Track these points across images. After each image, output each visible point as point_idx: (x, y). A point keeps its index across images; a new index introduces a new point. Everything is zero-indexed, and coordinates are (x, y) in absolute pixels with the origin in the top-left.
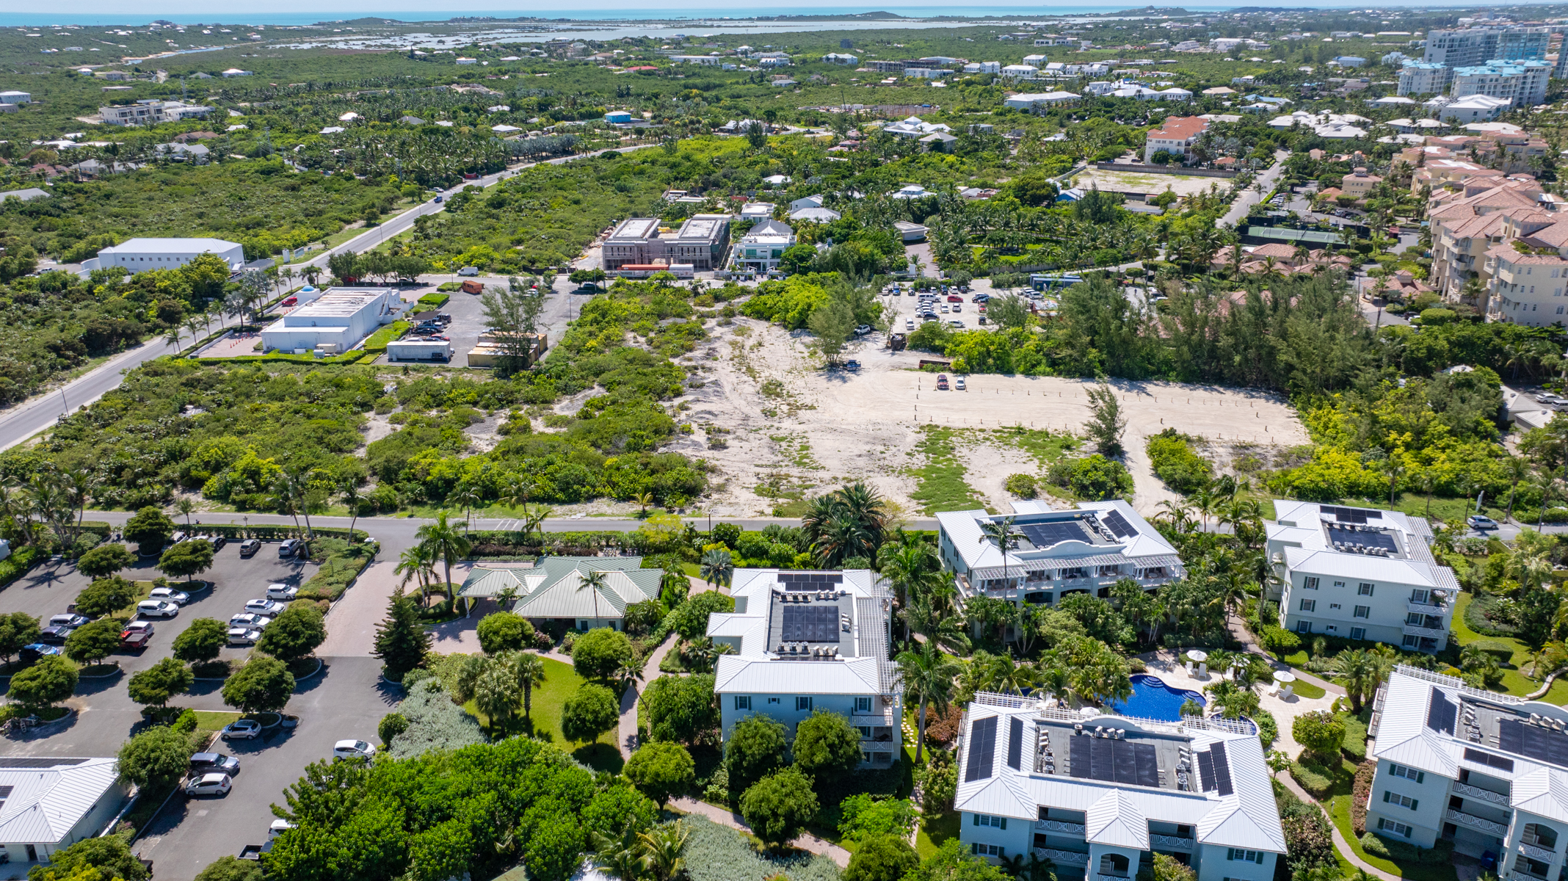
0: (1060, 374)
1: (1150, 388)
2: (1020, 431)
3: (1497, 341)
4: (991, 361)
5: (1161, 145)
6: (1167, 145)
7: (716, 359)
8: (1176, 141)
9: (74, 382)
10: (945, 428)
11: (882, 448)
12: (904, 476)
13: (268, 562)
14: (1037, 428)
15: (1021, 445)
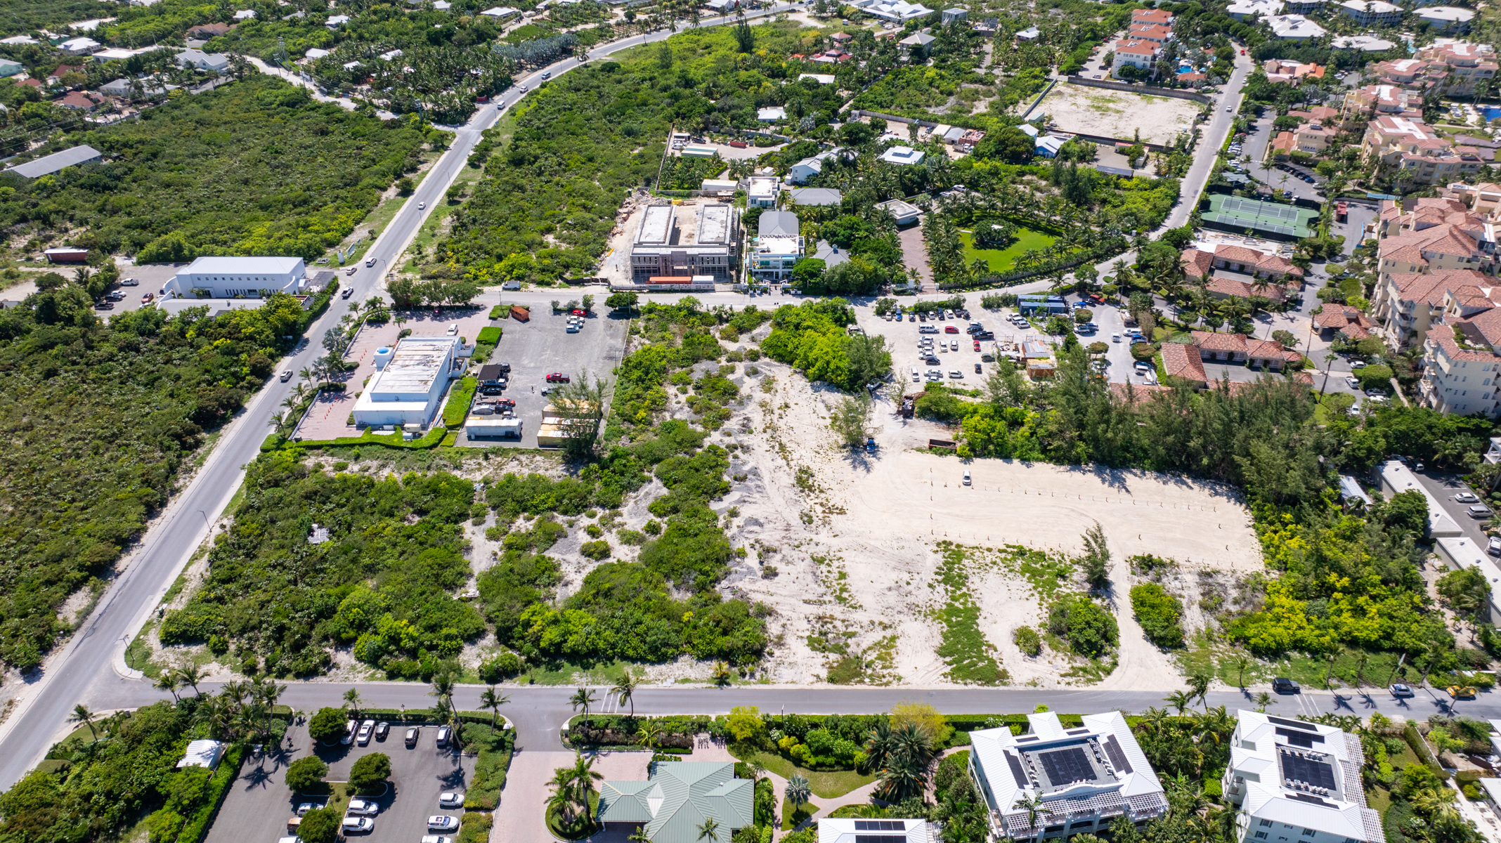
0: (1051, 460)
2: (1022, 552)
4: (991, 447)
5: (1128, 59)
6: (1134, 59)
7: (751, 432)
8: (1142, 56)
9: (202, 473)
10: (958, 546)
11: (906, 577)
12: (930, 619)
13: (430, 753)
14: (1036, 549)
15: (1024, 571)
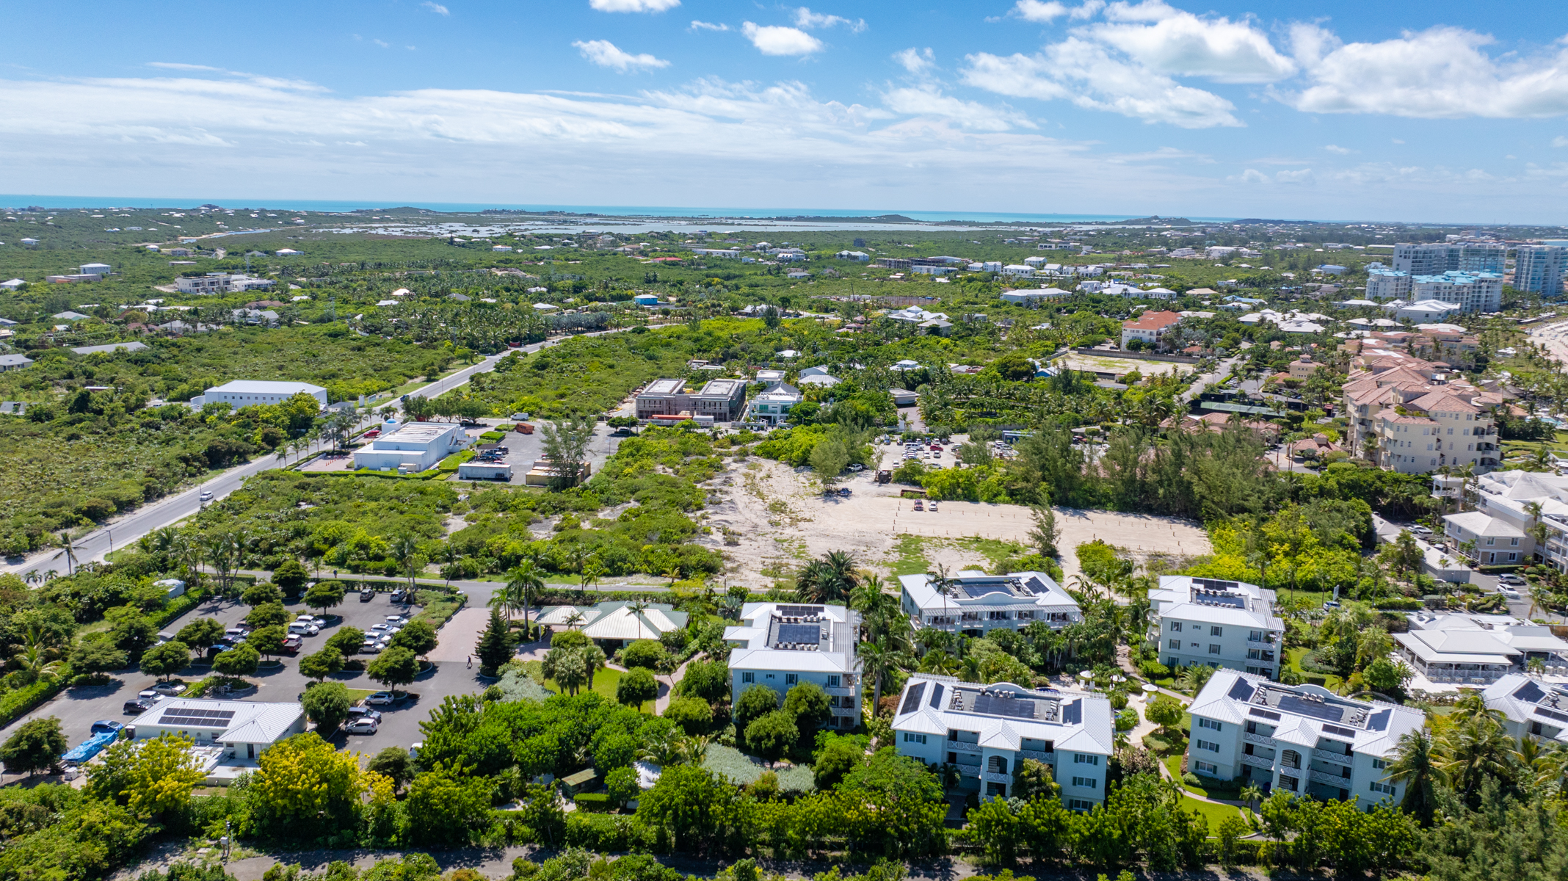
0: (1017, 502)
1: (1090, 514)
2: (978, 540)
3: (1378, 483)
4: (959, 491)
5: (1135, 334)
6: (1140, 335)
7: (732, 486)
8: (1148, 331)
10: (917, 536)
11: (865, 549)
13: (383, 603)
14: (992, 538)
15: (977, 549)
